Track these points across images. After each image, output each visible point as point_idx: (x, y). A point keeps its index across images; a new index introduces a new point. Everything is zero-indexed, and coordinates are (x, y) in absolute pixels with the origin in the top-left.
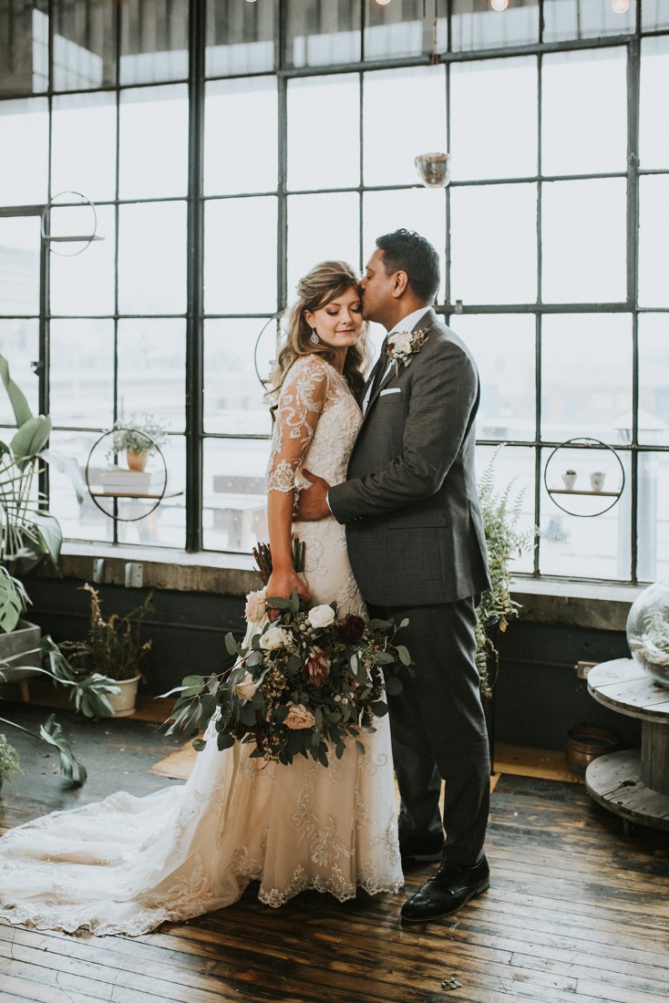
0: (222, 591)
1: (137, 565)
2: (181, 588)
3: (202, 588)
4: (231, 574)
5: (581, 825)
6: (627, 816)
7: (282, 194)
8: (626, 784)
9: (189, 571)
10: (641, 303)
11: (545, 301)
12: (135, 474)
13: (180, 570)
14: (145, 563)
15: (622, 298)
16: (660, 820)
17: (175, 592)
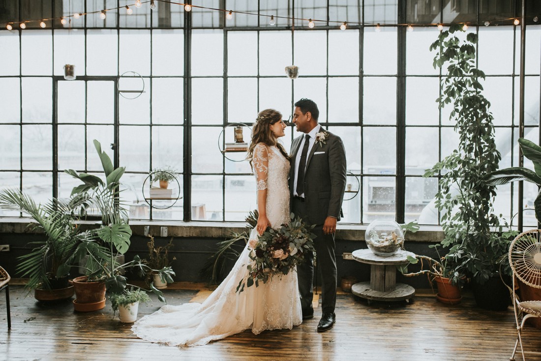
0: (203, 236)
1: (164, 228)
2: (185, 236)
3: (194, 235)
4: (207, 229)
5: (353, 304)
6: (369, 298)
7: (225, 77)
8: (366, 290)
9: (188, 229)
10: (364, 123)
11: (329, 122)
12: (163, 191)
13: (185, 229)
14: (168, 227)
15: (357, 121)
16: (381, 298)
17: (182, 238)
